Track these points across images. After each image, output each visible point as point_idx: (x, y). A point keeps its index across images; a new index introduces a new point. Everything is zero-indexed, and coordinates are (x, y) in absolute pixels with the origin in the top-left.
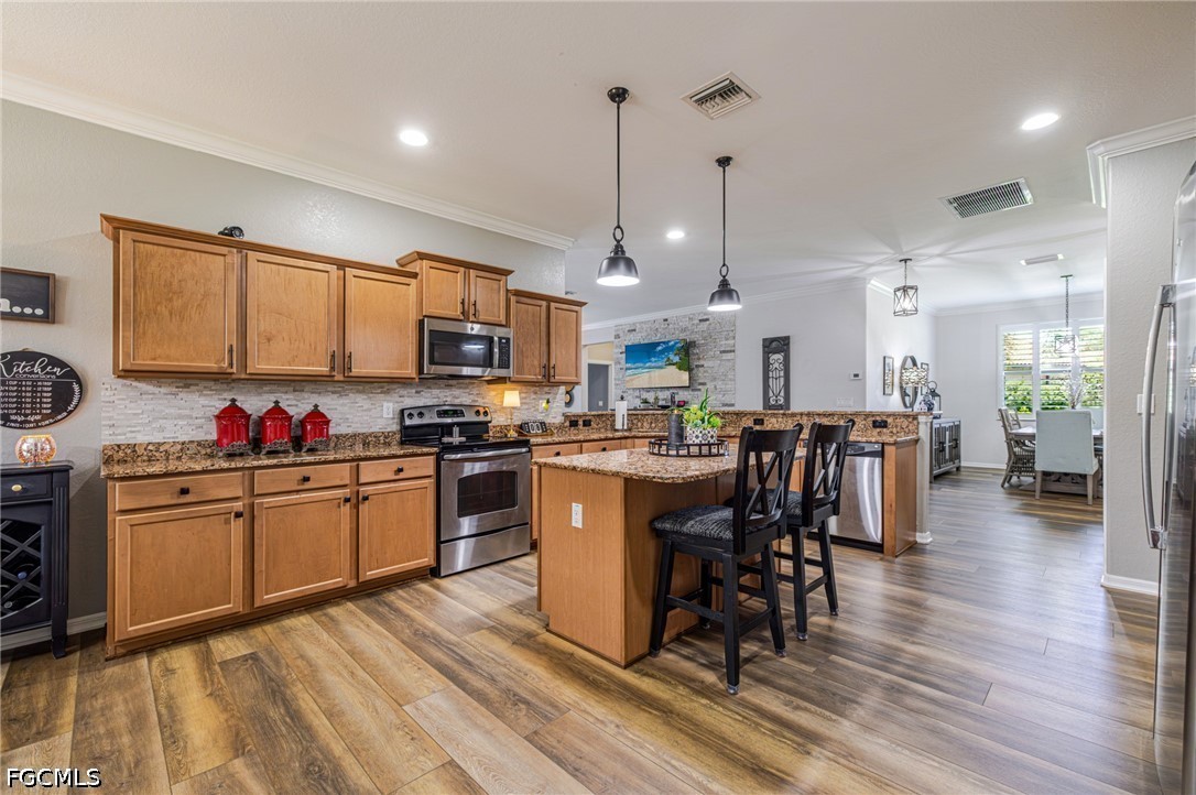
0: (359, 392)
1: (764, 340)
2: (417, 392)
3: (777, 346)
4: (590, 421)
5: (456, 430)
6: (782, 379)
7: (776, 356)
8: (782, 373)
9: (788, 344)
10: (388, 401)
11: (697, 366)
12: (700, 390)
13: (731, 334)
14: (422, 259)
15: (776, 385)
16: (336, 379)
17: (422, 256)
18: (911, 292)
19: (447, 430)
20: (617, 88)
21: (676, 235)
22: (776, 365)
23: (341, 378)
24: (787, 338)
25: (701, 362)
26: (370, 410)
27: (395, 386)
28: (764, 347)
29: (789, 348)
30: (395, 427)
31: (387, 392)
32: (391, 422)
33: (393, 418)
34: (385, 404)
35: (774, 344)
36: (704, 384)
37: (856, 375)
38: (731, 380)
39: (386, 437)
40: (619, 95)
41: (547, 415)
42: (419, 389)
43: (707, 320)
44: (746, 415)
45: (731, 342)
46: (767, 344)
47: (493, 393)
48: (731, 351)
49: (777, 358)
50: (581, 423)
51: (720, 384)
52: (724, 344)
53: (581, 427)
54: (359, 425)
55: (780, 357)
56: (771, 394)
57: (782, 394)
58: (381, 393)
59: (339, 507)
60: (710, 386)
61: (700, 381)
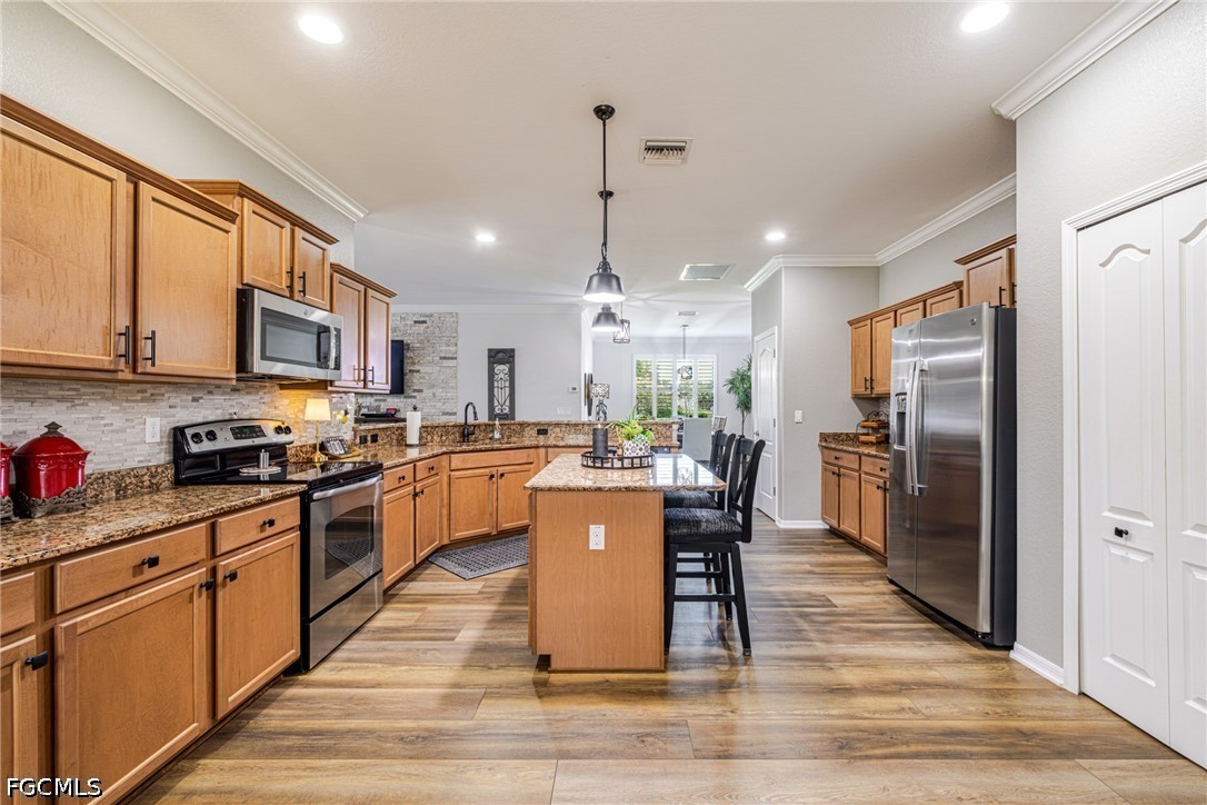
0: (105, 398)
1: (490, 350)
2: (195, 400)
3: (501, 357)
4: (377, 435)
5: (264, 456)
6: (507, 389)
7: (501, 367)
8: (507, 384)
9: (513, 357)
10: (154, 415)
11: (410, 371)
12: (415, 397)
13: (453, 340)
14: (242, 196)
15: (502, 395)
16: (120, 376)
17: (244, 192)
18: (626, 325)
19: (251, 456)
20: (607, 106)
21: (485, 238)
22: (502, 375)
23: (130, 376)
24: (513, 351)
25: (416, 367)
26: (123, 430)
27: (163, 390)
28: (489, 357)
29: (514, 360)
30: (162, 457)
31: (153, 399)
32: (157, 449)
33: (162, 442)
34: (149, 420)
35: (500, 355)
36: (420, 391)
37: (574, 389)
38: (452, 388)
39: (152, 476)
40: (604, 112)
41: (339, 430)
42: (196, 396)
43: (424, 322)
44: (529, 425)
45: (453, 349)
46: (493, 354)
47: (286, 401)
48: (452, 358)
49: (501, 369)
50: (369, 438)
51: (439, 392)
52: (444, 350)
53: (369, 443)
54: (106, 458)
55: (505, 368)
56: (496, 403)
57: (507, 403)
58: (143, 400)
59: (191, 600)
60: (427, 393)
61: (415, 388)
